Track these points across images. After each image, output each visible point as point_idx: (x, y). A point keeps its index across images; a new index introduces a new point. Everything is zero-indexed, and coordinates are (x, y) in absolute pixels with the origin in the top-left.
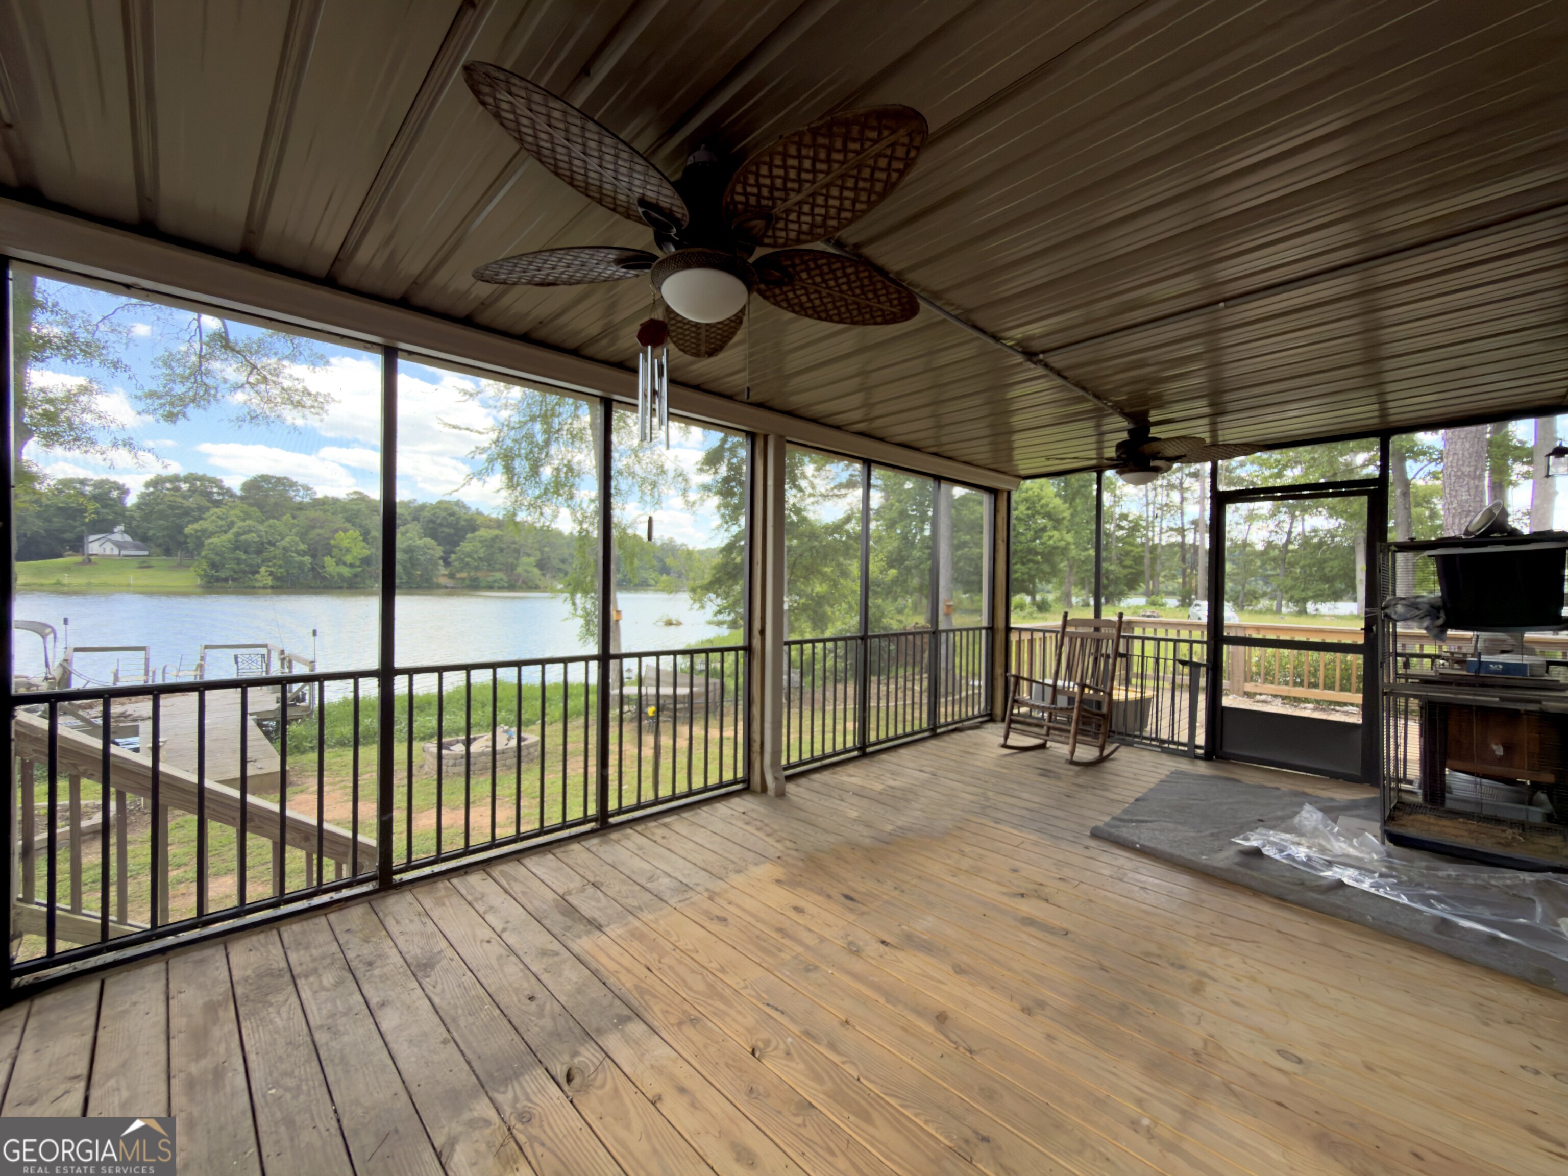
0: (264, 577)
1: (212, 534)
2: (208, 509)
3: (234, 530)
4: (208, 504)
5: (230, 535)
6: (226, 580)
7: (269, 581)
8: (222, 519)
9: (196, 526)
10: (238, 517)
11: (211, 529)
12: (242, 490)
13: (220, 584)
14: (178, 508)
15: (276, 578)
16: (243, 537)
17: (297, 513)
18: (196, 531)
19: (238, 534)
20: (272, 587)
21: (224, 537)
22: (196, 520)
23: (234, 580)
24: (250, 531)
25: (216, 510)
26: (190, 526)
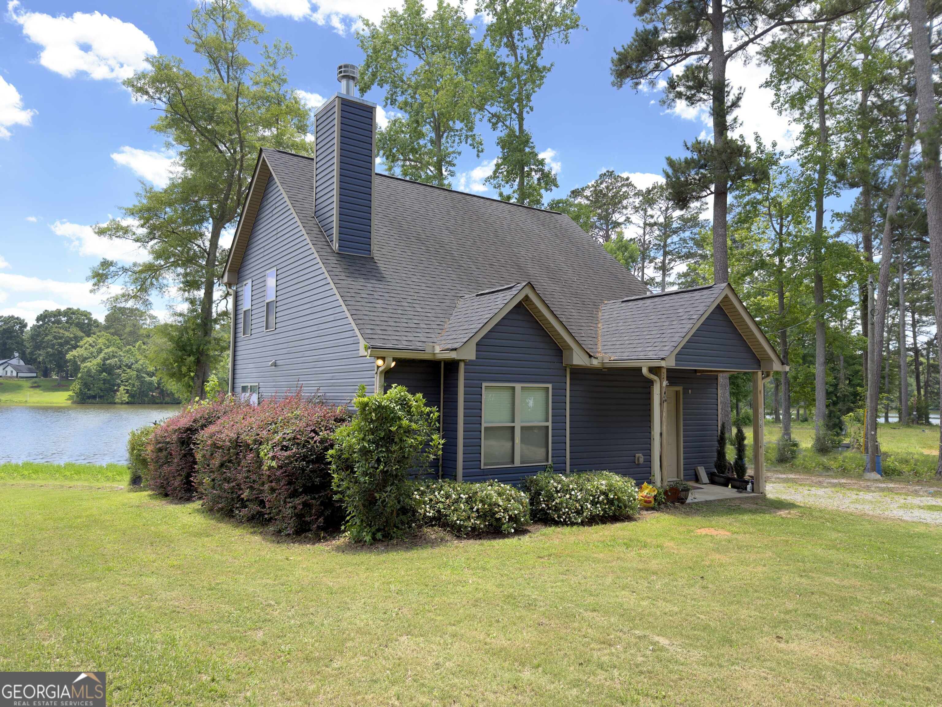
0: (122, 394)
1: (84, 360)
2: (81, 338)
3: (102, 355)
4: (82, 334)
5: (98, 360)
6: (94, 397)
7: (126, 398)
8: (93, 347)
9: (74, 353)
10: (105, 344)
11: (85, 355)
12: (105, 321)
13: (90, 401)
14: (61, 338)
15: (132, 396)
16: (108, 362)
17: (145, 340)
18: (74, 357)
19: (105, 359)
20: (127, 403)
21: (95, 362)
22: (75, 347)
23: (101, 397)
24: (114, 356)
25: (88, 339)
26: (71, 353)
